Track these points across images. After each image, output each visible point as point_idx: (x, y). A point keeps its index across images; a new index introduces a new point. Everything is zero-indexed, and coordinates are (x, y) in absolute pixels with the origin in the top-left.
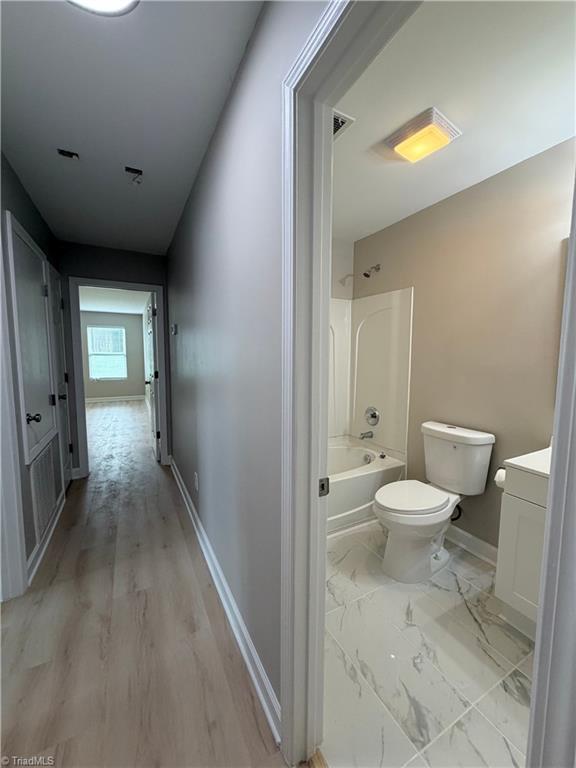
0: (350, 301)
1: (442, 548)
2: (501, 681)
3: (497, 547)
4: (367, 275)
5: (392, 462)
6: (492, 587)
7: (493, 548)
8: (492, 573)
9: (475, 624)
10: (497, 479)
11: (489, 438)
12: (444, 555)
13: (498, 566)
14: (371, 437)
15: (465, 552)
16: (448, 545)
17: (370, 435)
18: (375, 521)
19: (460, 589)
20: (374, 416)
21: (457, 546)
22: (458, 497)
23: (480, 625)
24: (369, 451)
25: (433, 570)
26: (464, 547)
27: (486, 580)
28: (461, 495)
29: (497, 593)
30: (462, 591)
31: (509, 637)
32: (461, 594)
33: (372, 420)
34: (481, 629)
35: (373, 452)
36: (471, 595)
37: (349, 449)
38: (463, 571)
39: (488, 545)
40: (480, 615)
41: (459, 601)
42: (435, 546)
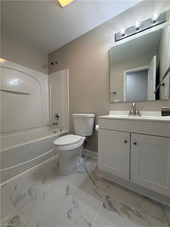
0: (48, 75)
1: (81, 158)
2: (102, 204)
3: (98, 152)
4: (52, 64)
5: (64, 131)
6: (97, 166)
7: (96, 153)
8: (97, 161)
9: (93, 182)
10: (96, 128)
11: (93, 115)
12: (82, 160)
13: (98, 159)
14: (57, 124)
15: (88, 157)
16: (83, 156)
17: (56, 124)
18: (58, 155)
19: (87, 171)
20: (57, 116)
21: (86, 156)
22: (85, 137)
23: (94, 182)
24: (56, 130)
25: (78, 166)
26: (88, 155)
27: (95, 164)
28: (86, 136)
29: (98, 168)
30: (88, 171)
31: (103, 183)
32: (88, 172)
33: (57, 118)
34: (94, 183)
35: (57, 130)
36: (91, 172)
37: (48, 130)
38: (88, 164)
39: (95, 152)
40: (94, 178)
41: (87, 175)
42: (79, 158)
